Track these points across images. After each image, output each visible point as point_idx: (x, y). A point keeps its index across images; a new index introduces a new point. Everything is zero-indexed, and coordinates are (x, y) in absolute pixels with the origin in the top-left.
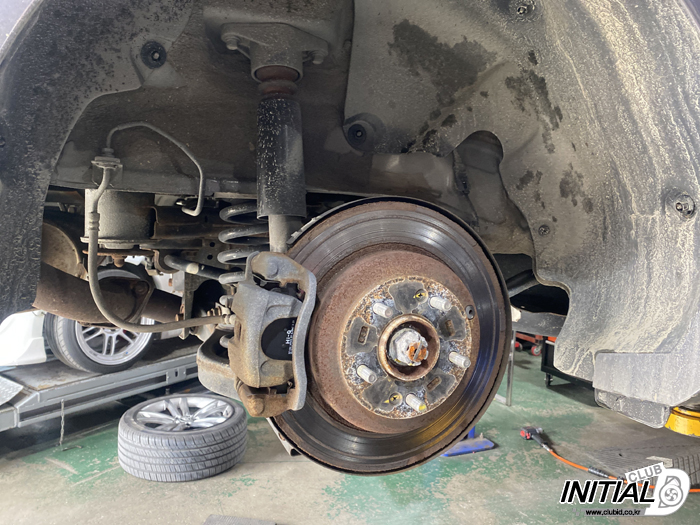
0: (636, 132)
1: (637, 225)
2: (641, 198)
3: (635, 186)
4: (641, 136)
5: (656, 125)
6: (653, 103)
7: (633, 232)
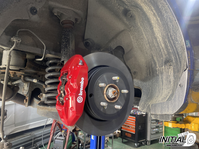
0: (158, 46)
1: (158, 70)
2: (159, 63)
3: (158, 60)
4: (159, 47)
5: (163, 44)
6: (163, 38)
7: (157, 72)
